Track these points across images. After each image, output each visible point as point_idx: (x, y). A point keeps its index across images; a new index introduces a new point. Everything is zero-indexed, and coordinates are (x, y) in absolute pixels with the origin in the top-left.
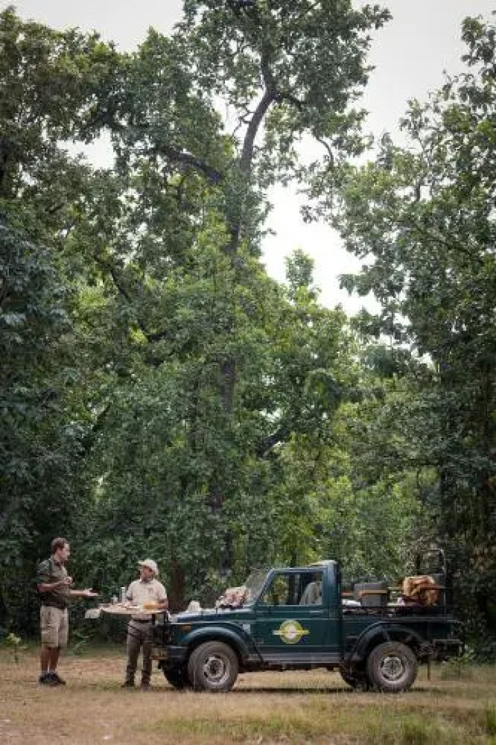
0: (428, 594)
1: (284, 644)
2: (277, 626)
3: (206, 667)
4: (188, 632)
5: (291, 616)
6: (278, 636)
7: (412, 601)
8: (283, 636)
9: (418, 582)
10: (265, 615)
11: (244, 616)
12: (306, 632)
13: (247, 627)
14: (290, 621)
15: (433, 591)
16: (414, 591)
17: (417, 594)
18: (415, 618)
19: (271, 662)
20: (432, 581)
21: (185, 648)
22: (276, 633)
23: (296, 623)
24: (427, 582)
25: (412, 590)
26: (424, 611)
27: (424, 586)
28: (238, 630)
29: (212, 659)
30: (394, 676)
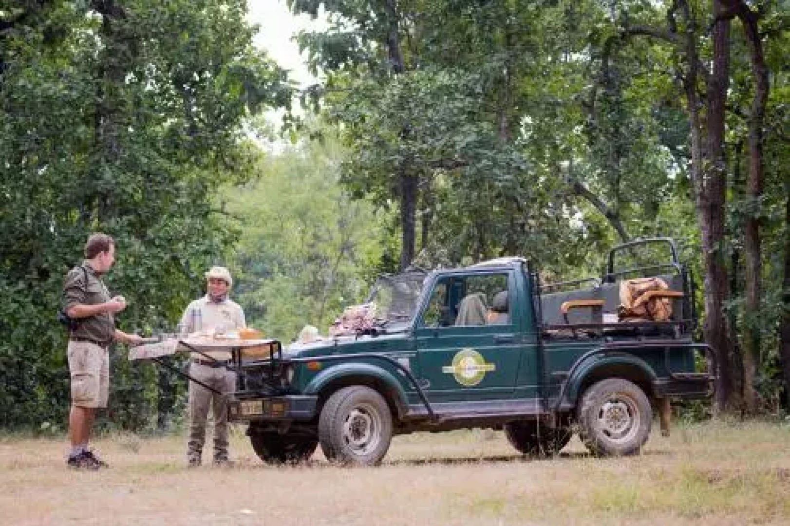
0: (659, 304)
1: (461, 386)
2: (448, 359)
3: (346, 427)
4: (317, 372)
5: (469, 343)
6: (451, 375)
7: (637, 316)
8: (458, 375)
9: (643, 286)
10: (431, 343)
11: (398, 345)
12: (491, 367)
13: (404, 362)
14: (467, 350)
15: (666, 300)
16: (639, 301)
17: (645, 304)
18: (645, 342)
19: (443, 415)
20: (664, 285)
21: (316, 397)
22: (447, 370)
23: (476, 353)
24: (657, 287)
25: (634, 298)
26: (655, 331)
27: (654, 292)
28: (393, 366)
29: (355, 413)
30: (619, 431)
